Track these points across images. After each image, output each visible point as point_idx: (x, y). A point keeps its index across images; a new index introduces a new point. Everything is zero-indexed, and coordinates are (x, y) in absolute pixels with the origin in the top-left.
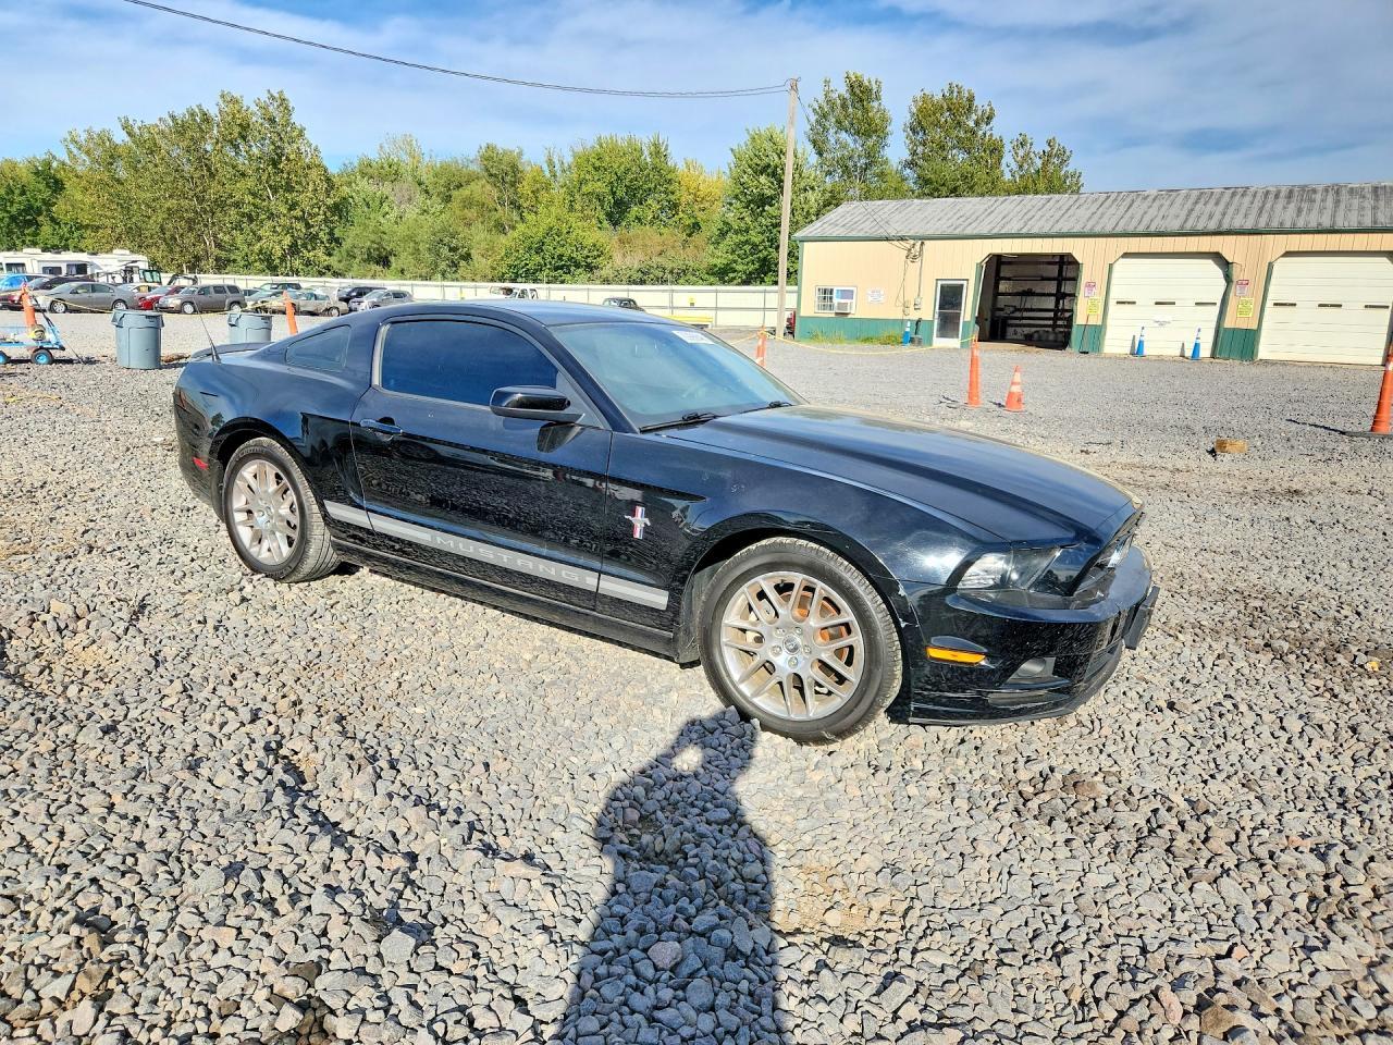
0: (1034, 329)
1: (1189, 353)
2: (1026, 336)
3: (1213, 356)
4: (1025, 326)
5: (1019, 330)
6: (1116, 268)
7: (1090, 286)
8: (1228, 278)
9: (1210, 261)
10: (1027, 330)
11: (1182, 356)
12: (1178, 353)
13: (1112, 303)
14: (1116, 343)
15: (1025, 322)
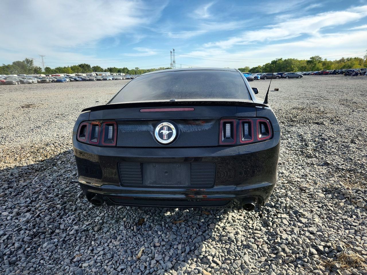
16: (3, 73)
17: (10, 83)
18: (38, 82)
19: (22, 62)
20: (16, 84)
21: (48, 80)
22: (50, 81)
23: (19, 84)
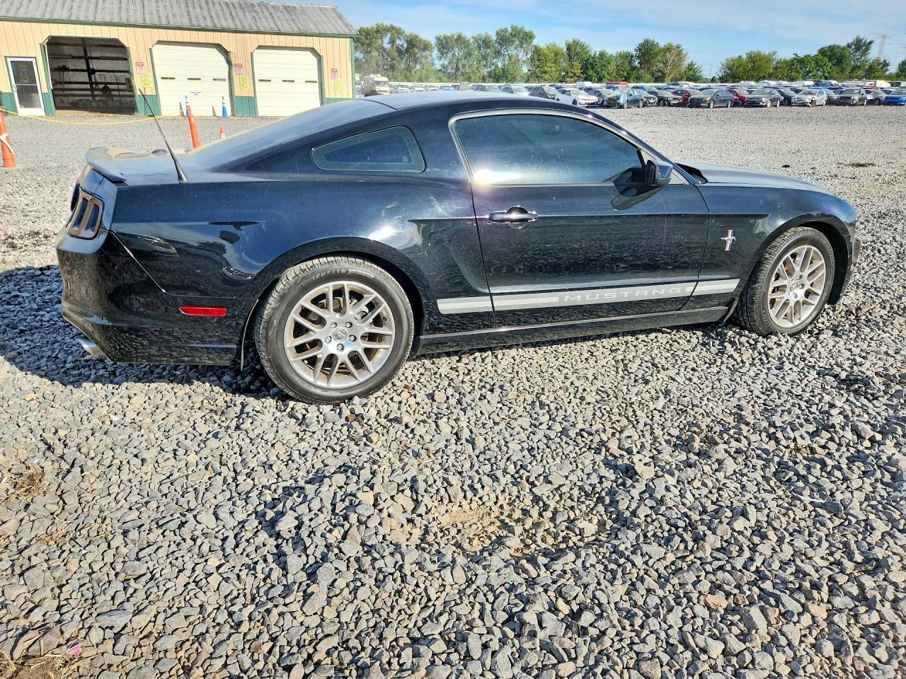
0: (77, 98)
1: (219, 113)
2: (72, 103)
3: (233, 115)
4: (73, 95)
5: (64, 99)
6: (153, 50)
7: (140, 65)
8: (229, 62)
9: (215, 50)
10: (71, 99)
11: (215, 115)
12: (212, 114)
13: (158, 78)
14: (169, 107)
15: (68, 92)
16: (787, 77)
17: (754, 104)
18: (830, 102)
19: (843, 49)
20: (766, 106)
21: (856, 97)
22: (861, 100)
23: (776, 106)
